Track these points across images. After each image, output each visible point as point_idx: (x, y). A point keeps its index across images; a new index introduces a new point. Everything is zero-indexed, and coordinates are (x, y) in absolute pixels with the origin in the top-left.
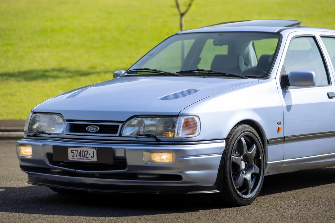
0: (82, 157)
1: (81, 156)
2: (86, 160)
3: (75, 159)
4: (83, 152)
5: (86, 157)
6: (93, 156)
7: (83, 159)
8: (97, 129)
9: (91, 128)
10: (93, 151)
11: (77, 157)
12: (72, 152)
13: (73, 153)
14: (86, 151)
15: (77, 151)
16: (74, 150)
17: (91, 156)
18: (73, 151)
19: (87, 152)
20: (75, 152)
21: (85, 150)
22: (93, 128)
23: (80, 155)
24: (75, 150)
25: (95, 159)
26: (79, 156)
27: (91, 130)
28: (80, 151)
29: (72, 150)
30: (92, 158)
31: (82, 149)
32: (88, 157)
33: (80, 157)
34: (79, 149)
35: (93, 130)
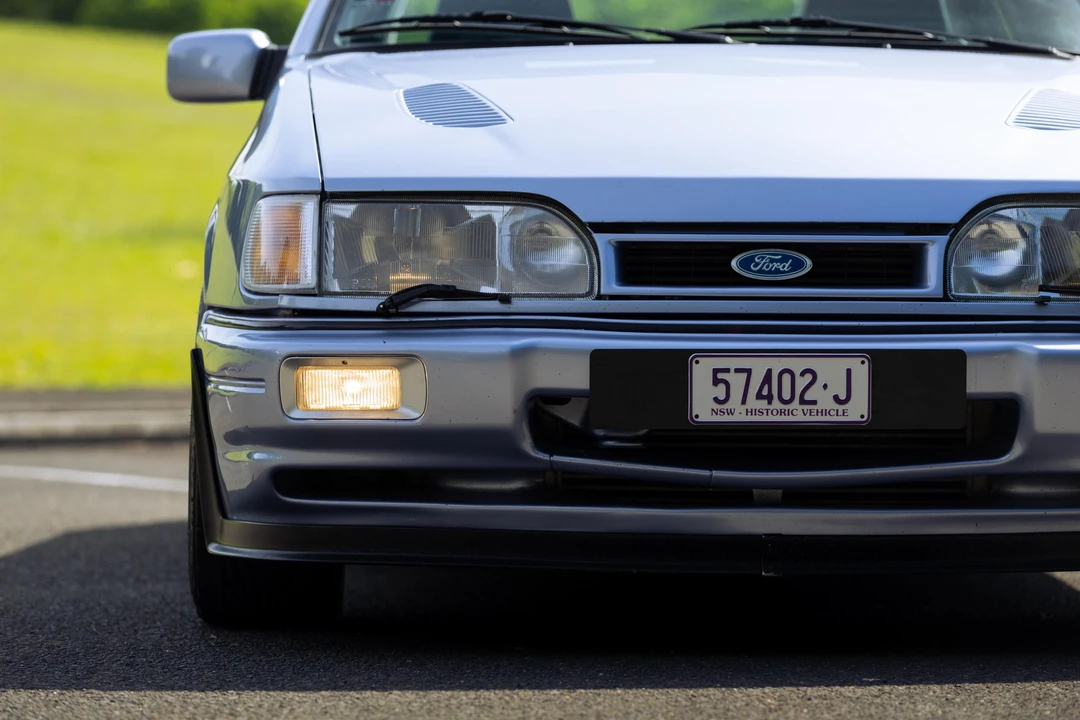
0: (776, 404)
1: (769, 398)
2: (798, 415)
3: (731, 412)
4: (786, 378)
5: (803, 401)
6: (843, 397)
7: (781, 412)
8: (797, 265)
9: (763, 260)
10: (849, 371)
11: (744, 402)
12: (716, 382)
13: (722, 387)
14: (803, 374)
15: (749, 372)
16: (727, 370)
17: (836, 398)
18: (720, 376)
19: (808, 377)
20: (737, 381)
21: (797, 365)
22: (772, 261)
23: (765, 392)
24: (737, 371)
25: (858, 410)
26: (759, 396)
27: (761, 271)
28: (769, 372)
29: (716, 371)
30: (841, 408)
31: (777, 365)
32: (814, 402)
33: (763, 404)
34: (759, 367)
35: (777, 271)
